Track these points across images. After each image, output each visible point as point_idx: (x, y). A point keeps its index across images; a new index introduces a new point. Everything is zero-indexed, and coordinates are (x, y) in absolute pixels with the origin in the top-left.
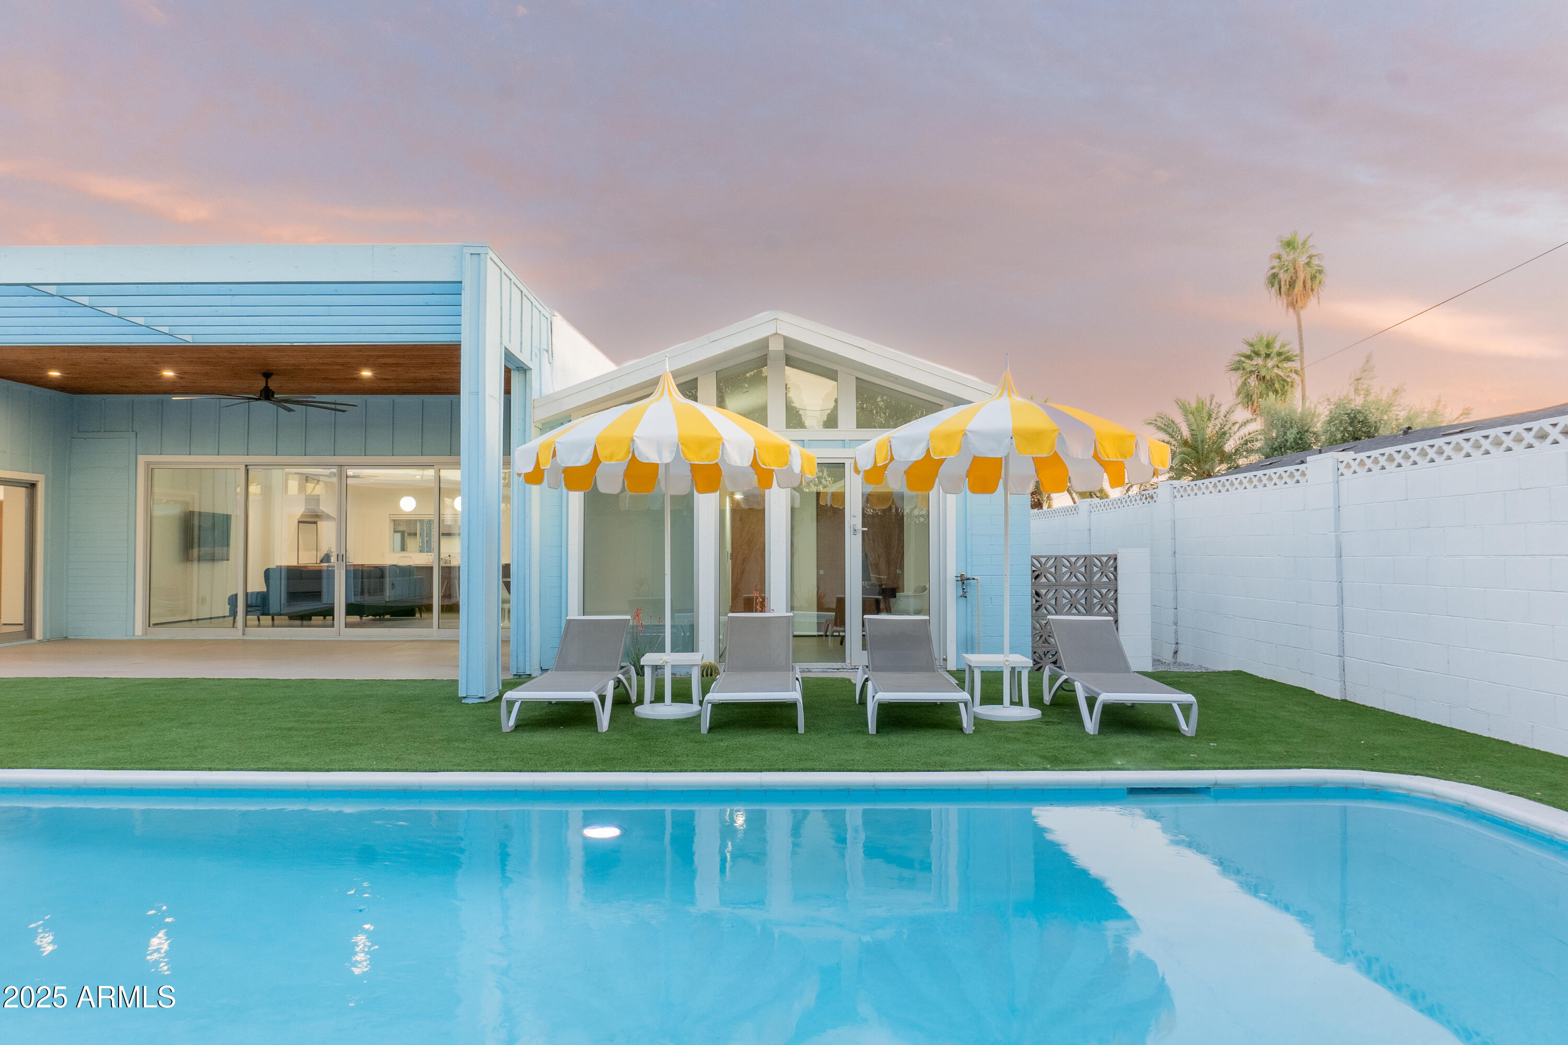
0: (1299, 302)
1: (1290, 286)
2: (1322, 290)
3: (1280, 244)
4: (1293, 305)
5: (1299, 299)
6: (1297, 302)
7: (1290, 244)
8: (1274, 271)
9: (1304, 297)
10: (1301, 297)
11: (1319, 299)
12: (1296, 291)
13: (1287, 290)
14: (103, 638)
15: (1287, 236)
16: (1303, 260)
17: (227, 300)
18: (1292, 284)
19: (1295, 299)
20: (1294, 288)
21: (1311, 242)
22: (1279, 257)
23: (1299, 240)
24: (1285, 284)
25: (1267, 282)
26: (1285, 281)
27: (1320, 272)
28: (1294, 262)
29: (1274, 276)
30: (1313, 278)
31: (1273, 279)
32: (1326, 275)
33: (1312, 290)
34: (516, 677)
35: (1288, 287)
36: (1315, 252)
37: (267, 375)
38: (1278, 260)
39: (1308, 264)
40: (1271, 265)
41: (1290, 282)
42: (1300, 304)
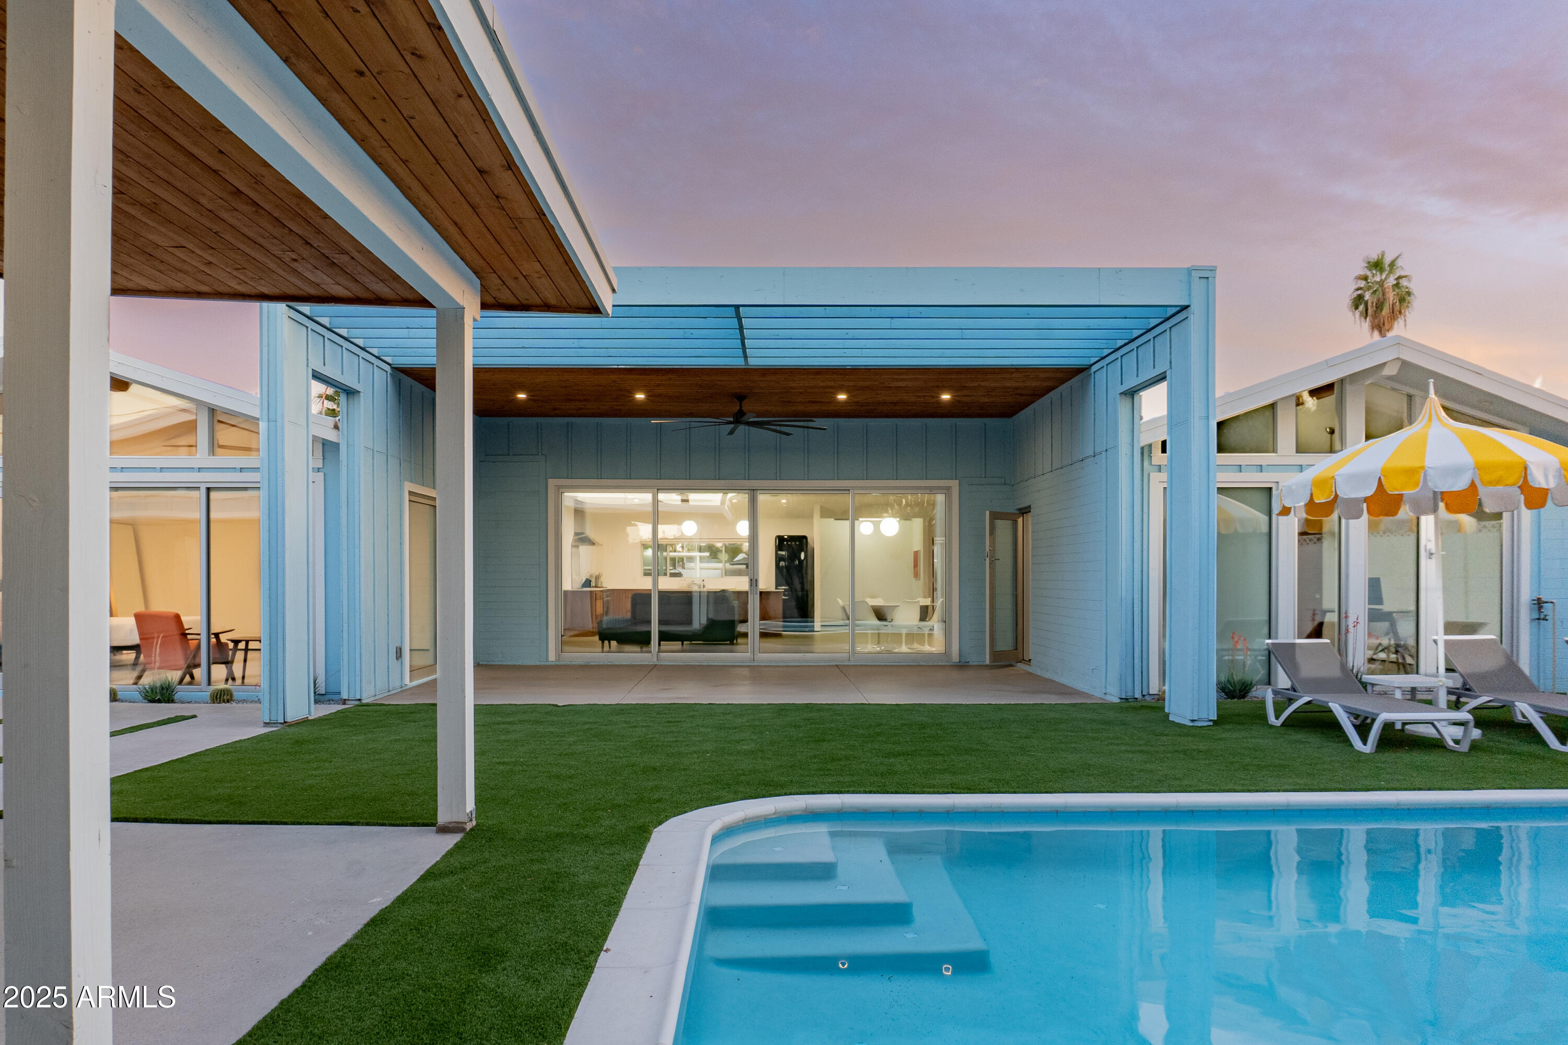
0: (1386, 324)
1: (1377, 308)
2: (1409, 313)
3: (1367, 265)
4: (1380, 327)
5: (1386, 321)
6: (1384, 324)
7: (1377, 265)
8: (1360, 292)
9: (1391, 319)
10: (1388, 320)
11: (1405, 321)
12: (1384, 313)
13: (1373, 313)
14: (517, 664)
15: (1374, 257)
16: (1391, 281)
17: (886, 323)
18: (1379, 306)
19: (1382, 322)
20: (1381, 310)
21: (1400, 263)
22: (1365, 278)
23: (1387, 260)
24: (1372, 306)
25: (1350, 304)
26: (1372, 303)
27: (1409, 294)
28: (1381, 283)
29: (1360, 297)
30: (1402, 300)
31: (1358, 301)
32: (1415, 297)
33: (1400, 312)
34: (1123, 701)
35: (1375, 309)
36: (1403, 274)
37: (741, 398)
38: (1365, 282)
39: (1397, 285)
40: (1356, 287)
41: (1376, 304)
42: (1387, 327)
